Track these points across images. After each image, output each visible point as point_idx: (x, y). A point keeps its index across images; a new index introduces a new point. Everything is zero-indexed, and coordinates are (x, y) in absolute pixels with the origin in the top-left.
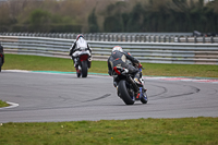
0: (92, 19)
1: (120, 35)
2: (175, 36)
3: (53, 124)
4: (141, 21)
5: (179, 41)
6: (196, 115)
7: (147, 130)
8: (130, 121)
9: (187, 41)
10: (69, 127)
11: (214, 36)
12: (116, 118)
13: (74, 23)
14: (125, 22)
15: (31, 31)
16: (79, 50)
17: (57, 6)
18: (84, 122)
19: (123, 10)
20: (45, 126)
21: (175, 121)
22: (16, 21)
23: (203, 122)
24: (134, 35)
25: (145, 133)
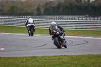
0: (38, 9)
1: (51, 17)
2: (77, 17)
3: (20, 58)
4: (61, 10)
5: (79, 20)
6: (86, 54)
7: (63, 60)
8: (56, 56)
9: (82, 20)
10: (28, 59)
11: (95, 17)
12: (50, 55)
13: (30, 11)
14: (54, 11)
15: (10, 15)
16: (29, 23)
17: (22, 3)
18: (35, 57)
19: (53, 5)
20: (17, 59)
21: (77, 56)
22: (3, 10)
23: (90, 57)
24: (58, 17)
25: (63, 62)
